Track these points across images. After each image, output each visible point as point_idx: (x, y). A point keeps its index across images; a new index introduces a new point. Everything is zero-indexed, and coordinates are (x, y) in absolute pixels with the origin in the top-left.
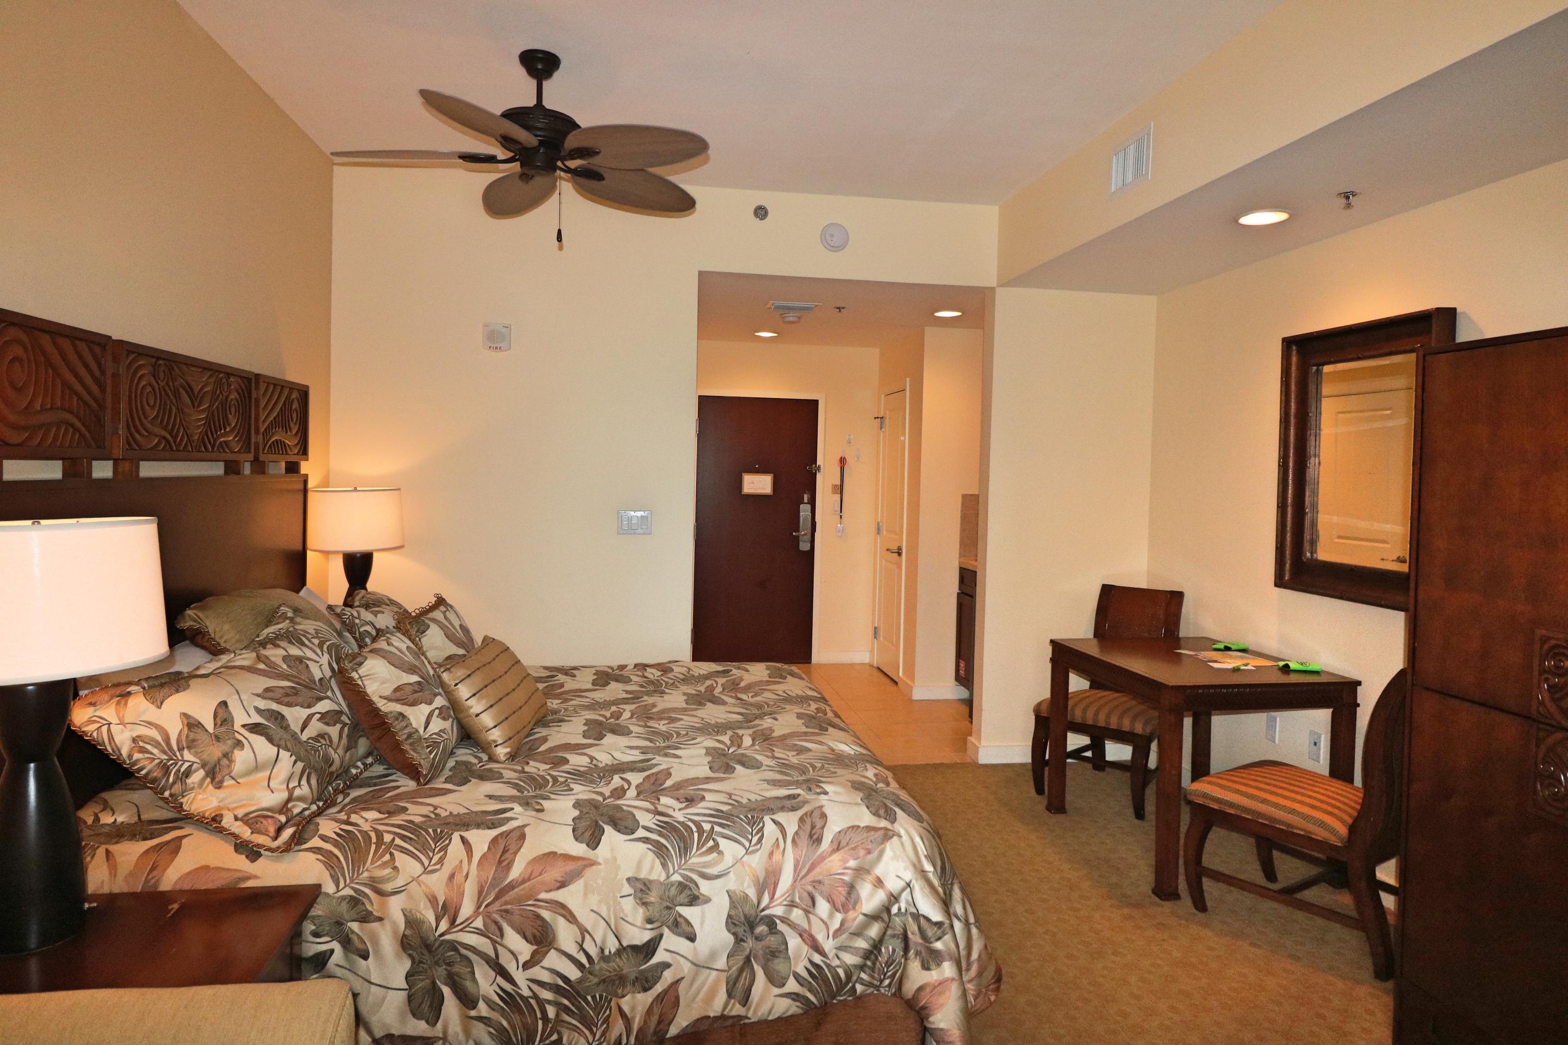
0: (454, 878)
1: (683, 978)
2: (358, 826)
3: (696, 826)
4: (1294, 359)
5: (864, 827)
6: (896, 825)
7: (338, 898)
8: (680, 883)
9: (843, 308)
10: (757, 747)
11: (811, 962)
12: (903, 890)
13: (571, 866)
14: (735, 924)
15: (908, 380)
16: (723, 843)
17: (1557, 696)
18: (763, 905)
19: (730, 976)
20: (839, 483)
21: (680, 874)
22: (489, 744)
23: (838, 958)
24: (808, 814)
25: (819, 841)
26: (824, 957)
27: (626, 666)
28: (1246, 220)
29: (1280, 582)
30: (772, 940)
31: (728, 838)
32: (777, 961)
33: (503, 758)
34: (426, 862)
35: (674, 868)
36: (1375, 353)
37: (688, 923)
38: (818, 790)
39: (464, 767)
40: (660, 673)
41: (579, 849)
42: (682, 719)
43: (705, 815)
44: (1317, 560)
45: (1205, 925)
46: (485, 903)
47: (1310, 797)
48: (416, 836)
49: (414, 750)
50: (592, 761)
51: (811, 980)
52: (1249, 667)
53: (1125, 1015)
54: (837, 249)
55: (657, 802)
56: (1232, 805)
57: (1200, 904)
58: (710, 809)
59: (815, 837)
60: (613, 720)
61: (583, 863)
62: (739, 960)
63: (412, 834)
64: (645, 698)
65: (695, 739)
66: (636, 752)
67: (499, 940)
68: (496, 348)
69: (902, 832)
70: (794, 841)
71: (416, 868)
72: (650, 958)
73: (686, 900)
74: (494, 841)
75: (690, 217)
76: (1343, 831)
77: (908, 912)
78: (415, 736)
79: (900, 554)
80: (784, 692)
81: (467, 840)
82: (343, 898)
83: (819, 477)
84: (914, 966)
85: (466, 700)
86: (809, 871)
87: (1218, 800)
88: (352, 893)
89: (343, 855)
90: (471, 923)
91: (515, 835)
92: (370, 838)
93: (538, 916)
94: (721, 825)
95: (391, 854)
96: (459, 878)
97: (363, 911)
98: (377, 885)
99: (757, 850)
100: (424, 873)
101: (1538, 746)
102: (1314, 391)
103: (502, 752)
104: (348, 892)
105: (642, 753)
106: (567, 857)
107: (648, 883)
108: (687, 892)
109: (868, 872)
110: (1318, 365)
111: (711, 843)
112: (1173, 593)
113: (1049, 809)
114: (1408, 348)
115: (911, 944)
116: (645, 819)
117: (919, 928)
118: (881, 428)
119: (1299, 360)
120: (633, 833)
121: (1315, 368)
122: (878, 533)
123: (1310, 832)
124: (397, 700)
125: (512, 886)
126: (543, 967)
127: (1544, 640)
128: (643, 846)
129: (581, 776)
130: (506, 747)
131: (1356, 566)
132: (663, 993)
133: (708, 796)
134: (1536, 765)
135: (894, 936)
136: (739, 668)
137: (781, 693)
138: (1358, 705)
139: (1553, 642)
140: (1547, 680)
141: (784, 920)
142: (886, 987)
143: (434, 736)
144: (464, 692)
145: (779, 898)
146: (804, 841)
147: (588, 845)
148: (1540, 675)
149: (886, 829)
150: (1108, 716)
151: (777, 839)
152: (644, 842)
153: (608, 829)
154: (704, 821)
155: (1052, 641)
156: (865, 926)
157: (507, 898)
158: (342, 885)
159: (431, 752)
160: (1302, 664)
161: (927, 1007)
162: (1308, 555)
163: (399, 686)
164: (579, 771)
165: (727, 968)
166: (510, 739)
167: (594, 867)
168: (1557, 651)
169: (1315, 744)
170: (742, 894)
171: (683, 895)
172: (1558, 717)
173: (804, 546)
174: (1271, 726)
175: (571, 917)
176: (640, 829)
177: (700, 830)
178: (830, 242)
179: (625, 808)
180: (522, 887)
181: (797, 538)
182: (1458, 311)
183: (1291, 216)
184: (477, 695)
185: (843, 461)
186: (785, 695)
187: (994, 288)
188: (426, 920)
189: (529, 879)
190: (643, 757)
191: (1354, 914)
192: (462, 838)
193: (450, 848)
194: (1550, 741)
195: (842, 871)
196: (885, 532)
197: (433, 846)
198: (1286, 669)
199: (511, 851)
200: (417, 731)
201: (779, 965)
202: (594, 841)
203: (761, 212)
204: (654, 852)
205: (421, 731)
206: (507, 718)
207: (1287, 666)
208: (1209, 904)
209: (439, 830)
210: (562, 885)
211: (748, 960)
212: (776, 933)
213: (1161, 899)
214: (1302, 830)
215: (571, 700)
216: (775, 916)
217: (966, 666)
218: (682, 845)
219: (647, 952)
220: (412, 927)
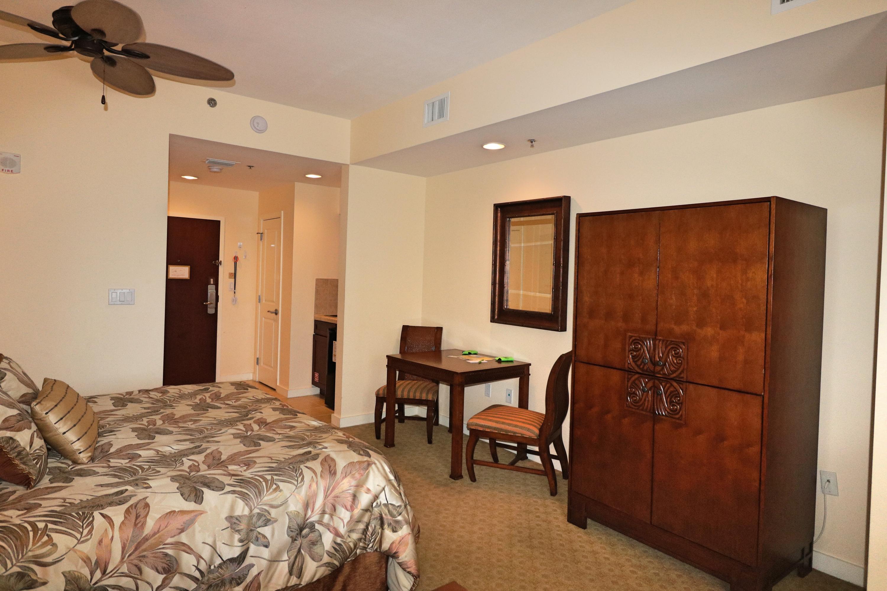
0: (102, 542)
1: (263, 571)
2: (10, 522)
3: (261, 478)
4: (499, 214)
5: (356, 462)
6: (371, 458)
7: (7, 576)
8: (258, 513)
9: (252, 167)
10: (263, 430)
11: (335, 543)
12: (381, 492)
13: (186, 518)
14: (292, 531)
15: (282, 212)
16: (281, 484)
17: (636, 360)
18: (308, 516)
19: (290, 562)
20: (233, 272)
21: (258, 508)
22: (74, 452)
23: (349, 537)
24: (324, 460)
25: (335, 473)
26: (342, 538)
27: (132, 392)
28: (486, 147)
29: (493, 320)
30: (313, 536)
31: (284, 482)
32: (315, 547)
33: (85, 460)
34: (79, 536)
35: (254, 505)
36: (536, 214)
37: (264, 537)
38: (320, 447)
39: (59, 471)
40: (161, 395)
41: (191, 506)
42: (202, 420)
43: (263, 471)
44: (509, 309)
45: (478, 488)
46: (128, 555)
47: (521, 418)
48: (64, 520)
49: (24, 463)
50: (158, 453)
51: (335, 553)
52: (484, 361)
53: (462, 537)
54: (260, 132)
55: (227, 469)
56: (489, 427)
57: (473, 479)
58: (265, 467)
59: (333, 472)
60: (151, 426)
61: (195, 514)
62: (294, 552)
63: (60, 519)
64: (162, 411)
65: (221, 430)
66: (188, 443)
67: (139, 577)
68: (8, 171)
69: (376, 462)
70: (321, 476)
71: (69, 541)
72: (241, 564)
73: (263, 524)
74: (128, 511)
75: (152, 97)
76: (537, 431)
77: (382, 504)
78: (24, 453)
79: (276, 313)
80: (253, 397)
81: (106, 515)
82: (11, 575)
83: (221, 269)
84: (388, 532)
85: (55, 424)
86: (332, 491)
87: (482, 426)
88: (19, 570)
89: (5, 543)
90: (118, 570)
91: (142, 504)
92: (26, 528)
93: (166, 555)
94: (276, 475)
95: (48, 536)
96: (106, 541)
97: (30, 581)
98: (41, 560)
99: (302, 485)
100: (78, 543)
101: (628, 382)
102: (508, 229)
103: (84, 457)
104: (16, 569)
105: (191, 443)
106: (182, 512)
107: (238, 518)
108: (264, 518)
109: (362, 486)
110: (509, 218)
111: (274, 486)
112: (437, 328)
113: (385, 446)
114: (550, 213)
115: (386, 522)
116: (227, 480)
117: (389, 511)
118: (261, 239)
119: (501, 215)
120: (223, 490)
121: (508, 219)
122: (259, 302)
123: (523, 434)
124: (7, 429)
125: (146, 539)
126: (171, 587)
127: (631, 337)
128: (230, 497)
129: (159, 463)
130: (88, 453)
131: (528, 311)
132: (250, 583)
133: (258, 460)
134: (628, 390)
135: (374, 519)
136: (214, 386)
137: (252, 398)
138: (530, 375)
139: (634, 338)
140: (632, 353)
141: (320, 522)
142: (371, 547)
143: (37, 451)
144: (52, 418)
145: (317, 510)
146: (327, 476)
147: (195, 502)
148: (629, 351)
149: (367, 461)
150: (415, 393)
151: (312, 477)
152: (233, 494)
153: (205, 490)
154: (266, 474)
155: (387, 356)
156: (362, 516)
157: (144, 547)
158: (9, 565)
159: (37, 463)
160: (506, 358)
161: (397, 552)
162: (505, 307)
163: (6, 418)
164: (154, 460)
165: (288, 558)
166: (90, 446)
167: (202, 515)
168: (635, 341)
169: (509, 395)
170: (296, 513)
171: (261, 520)
172: (636, 368)
173: (211, 311)
174: (488, 390)
175: (189, 550)
176: (227, 486)
177: (266, 481)
178: (257, 127)
179: (208, 476)
180: (154, 538)
181: (207, 305)
182: (571, 198)
183: (505, 147)
184: (64, 419)
185: (236, 259)
186: (254, 399)
187: (348, 165)
188: (83, 576)
189: (158, 532)
190: (192, 445)
191: (542, 468)
192: (101, 514)
193: (95, 523)
194: (633, 378)
195: (350, 488)
196: (264, 301)
197: (81, 524)
198: (499, 361)
199: (142, 516)
200: (24, 449)
201: (317, 549)
202: (199, 498)
203: (212, 102)
204: (240, 498)
205: (28, 449)
206: (86, 433)
207: (500, 359)
208: (477, 477)
209: (81, 513)
210: (182, 531)
211: (299, 551)
212: (315, 531)
213: (455, 480)
214: (520, 434)
215: (108, 417)
216: (314, 521)
217: (319, 376)
218: (257, 491)
219: (239, 561)
220: (71, 584)
